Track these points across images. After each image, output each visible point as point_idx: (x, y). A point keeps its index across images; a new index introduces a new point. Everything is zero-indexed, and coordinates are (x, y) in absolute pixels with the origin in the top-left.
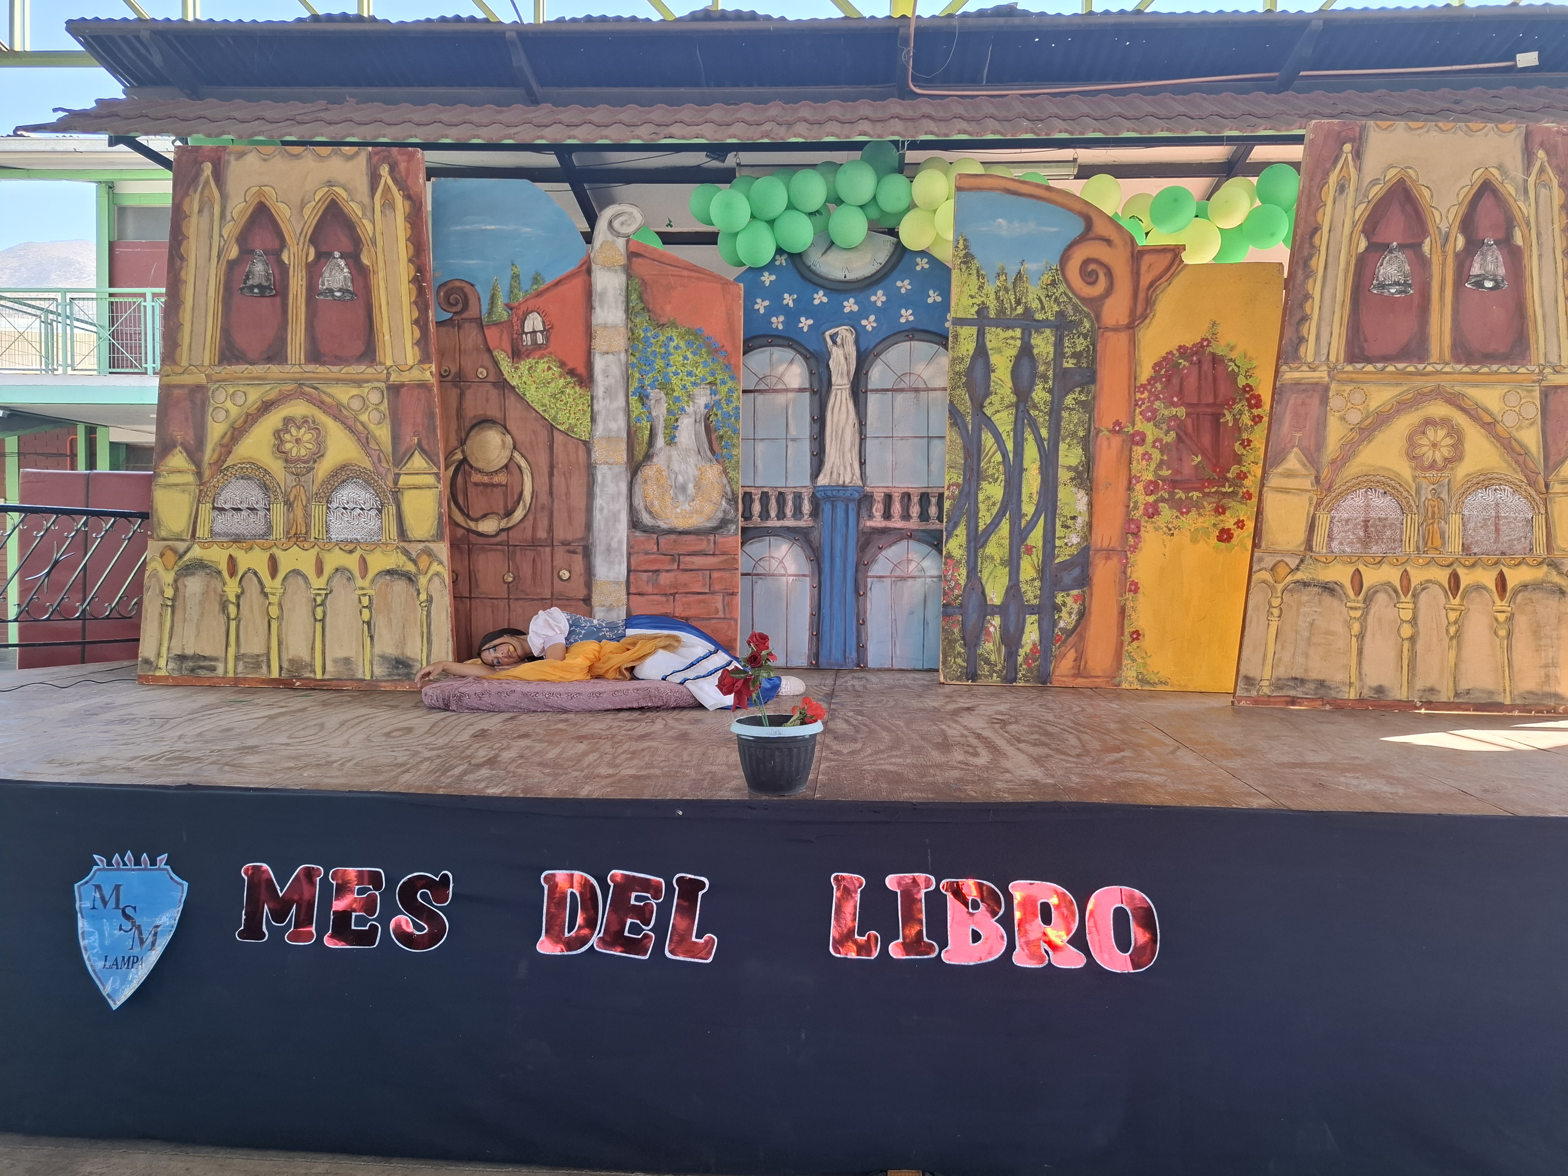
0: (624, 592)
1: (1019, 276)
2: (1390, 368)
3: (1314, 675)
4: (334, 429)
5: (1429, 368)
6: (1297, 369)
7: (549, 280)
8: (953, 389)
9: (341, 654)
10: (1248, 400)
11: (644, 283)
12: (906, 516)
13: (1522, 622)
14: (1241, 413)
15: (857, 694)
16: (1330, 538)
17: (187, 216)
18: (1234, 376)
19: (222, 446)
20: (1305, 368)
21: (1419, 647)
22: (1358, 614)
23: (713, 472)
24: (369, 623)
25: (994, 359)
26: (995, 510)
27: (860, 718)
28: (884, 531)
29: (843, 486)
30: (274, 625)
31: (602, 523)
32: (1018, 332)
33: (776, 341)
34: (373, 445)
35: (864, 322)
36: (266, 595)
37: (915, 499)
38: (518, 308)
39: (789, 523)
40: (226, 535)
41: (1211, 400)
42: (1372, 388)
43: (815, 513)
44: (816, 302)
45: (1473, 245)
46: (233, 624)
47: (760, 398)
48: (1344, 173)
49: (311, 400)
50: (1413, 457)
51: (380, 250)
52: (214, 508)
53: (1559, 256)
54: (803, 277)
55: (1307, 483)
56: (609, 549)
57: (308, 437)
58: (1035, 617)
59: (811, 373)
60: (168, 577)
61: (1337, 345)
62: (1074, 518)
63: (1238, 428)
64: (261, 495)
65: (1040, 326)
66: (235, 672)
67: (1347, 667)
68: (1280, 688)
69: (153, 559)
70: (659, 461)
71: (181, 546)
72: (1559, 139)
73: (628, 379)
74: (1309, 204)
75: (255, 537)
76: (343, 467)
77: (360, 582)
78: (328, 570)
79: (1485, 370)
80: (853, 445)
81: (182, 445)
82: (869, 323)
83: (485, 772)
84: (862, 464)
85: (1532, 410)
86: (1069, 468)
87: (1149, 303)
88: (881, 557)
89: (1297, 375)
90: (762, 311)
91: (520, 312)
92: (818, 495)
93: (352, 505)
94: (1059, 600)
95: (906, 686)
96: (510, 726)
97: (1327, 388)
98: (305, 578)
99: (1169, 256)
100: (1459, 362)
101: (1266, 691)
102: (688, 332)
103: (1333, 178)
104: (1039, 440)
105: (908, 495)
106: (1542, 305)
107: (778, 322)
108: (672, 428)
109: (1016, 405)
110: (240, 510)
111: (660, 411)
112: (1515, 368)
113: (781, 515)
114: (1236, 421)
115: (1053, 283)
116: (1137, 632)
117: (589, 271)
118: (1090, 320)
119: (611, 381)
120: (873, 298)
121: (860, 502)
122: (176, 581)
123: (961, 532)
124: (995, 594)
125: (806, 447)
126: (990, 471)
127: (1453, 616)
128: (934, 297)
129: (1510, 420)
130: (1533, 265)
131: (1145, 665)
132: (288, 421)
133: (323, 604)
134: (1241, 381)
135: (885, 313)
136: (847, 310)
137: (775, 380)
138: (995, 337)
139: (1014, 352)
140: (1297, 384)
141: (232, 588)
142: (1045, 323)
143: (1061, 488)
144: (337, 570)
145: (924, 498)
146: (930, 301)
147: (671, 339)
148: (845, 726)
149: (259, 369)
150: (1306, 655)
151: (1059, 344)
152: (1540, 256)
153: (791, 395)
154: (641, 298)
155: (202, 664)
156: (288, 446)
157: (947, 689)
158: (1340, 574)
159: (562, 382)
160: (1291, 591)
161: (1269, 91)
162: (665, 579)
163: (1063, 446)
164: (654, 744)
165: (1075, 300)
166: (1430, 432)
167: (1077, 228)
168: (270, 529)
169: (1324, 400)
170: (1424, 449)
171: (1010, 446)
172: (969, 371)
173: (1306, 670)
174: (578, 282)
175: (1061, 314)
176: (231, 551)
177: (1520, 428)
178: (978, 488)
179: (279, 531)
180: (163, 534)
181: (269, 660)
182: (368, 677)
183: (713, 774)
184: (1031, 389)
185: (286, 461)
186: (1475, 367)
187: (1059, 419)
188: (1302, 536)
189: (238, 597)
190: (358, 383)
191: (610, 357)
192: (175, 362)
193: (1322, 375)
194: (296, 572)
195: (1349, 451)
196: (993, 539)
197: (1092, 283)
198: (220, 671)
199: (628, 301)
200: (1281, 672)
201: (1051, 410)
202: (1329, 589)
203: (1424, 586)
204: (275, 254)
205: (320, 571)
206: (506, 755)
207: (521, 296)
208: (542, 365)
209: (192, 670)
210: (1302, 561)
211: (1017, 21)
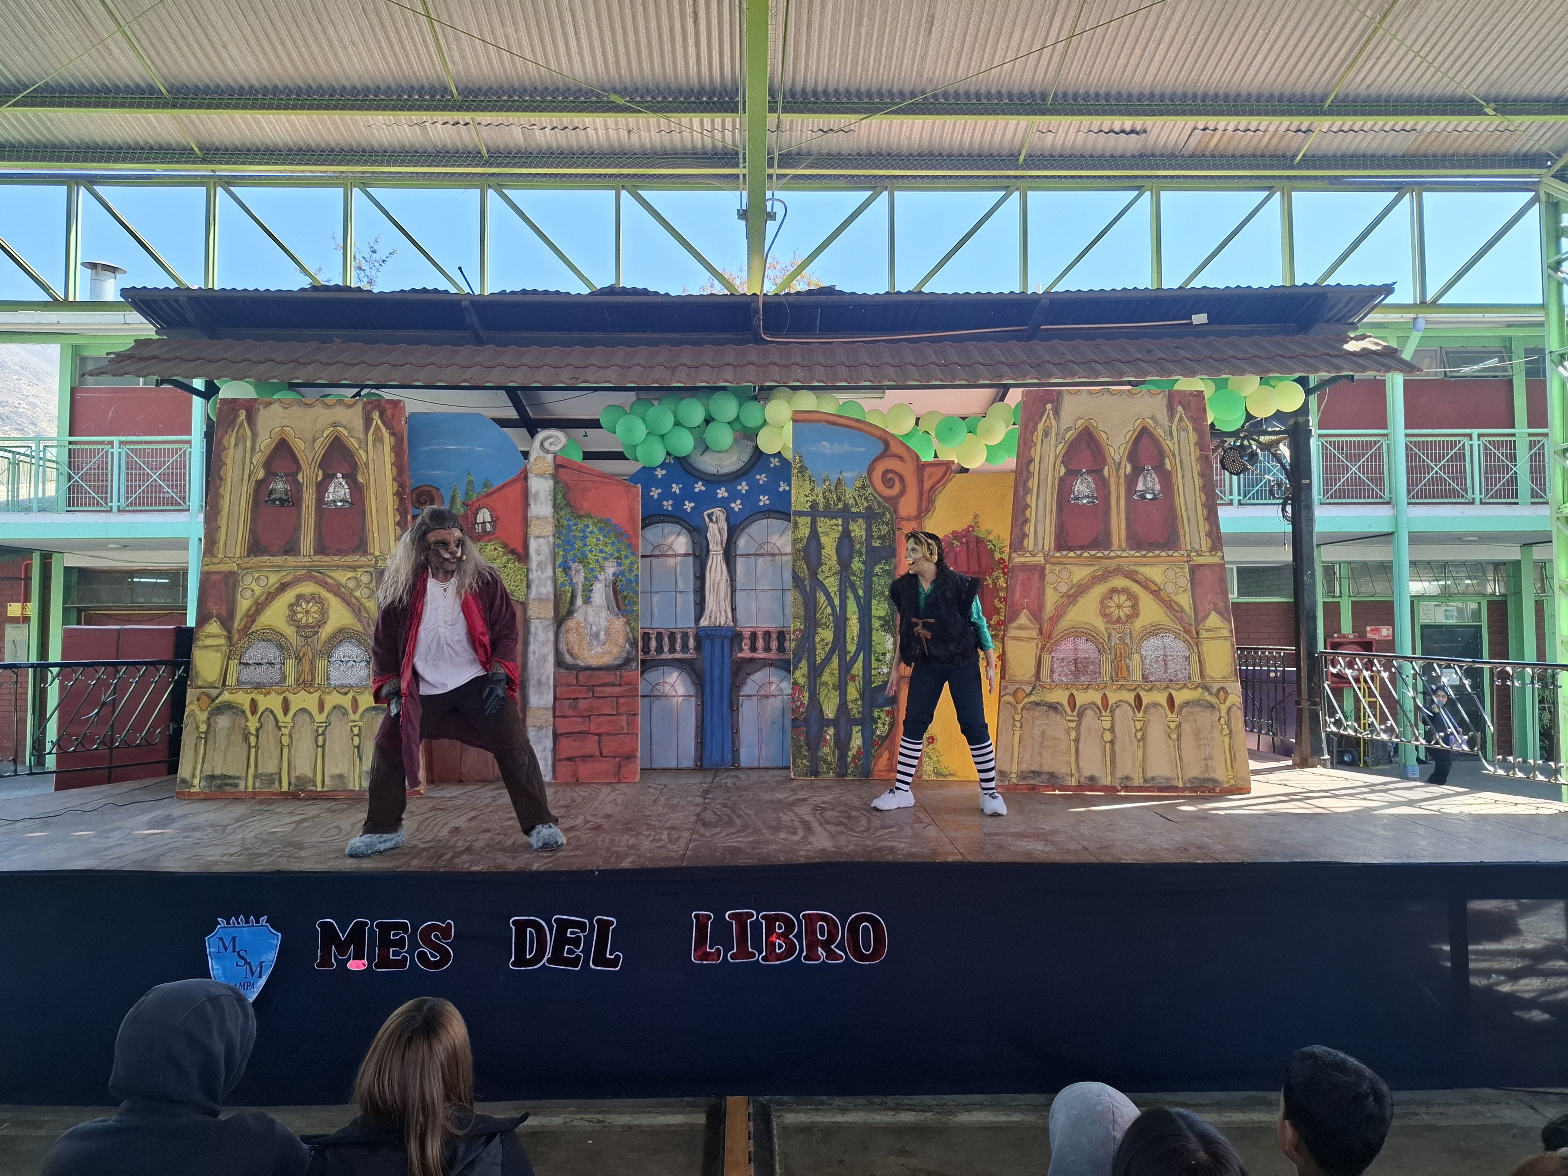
0: (551, 716)
1: (839, 483)
2: (1086, 554)
3: (1046, 769)
4: (334, 603)
5: (1112, 554)
6: (1023, 556)
7: (495, 486)
8: (795, 561)
9: (337, 771)
10: (1003, 569)
11: (567, 487)
12: (767, 649)
13: (1187, 728)
14: (998, 578)
15: (727, 789)
16: (1052, 672)
17: (225, 449)
18: (992, 552)
19: (248, 616)
20: (1028, 554)
21: (1116, 747)
22: (1074, 725)
23: (619, 623)
24: (358, 747)
25: (824, 540)
26: (828, 649)
27: (724, 809)
28: (751, 660)
29: (720, 626)
30: (285, 750)
31: (535, 664)
32: (840, 521)
33: (666, 519)
34: (365, 614)
35: (733, 505)
36: (279, 728)
37: (774, 636)
38: (472, 505)
39: (679, 656)
40: (250, 683)
41: (977, 569)
42: (1074, 568)
43: (698, 648)
44: (697, 490)
45: (1138, 470)
46: (253, 751)
47: (655, 561)
48: (1048, 423)
49: (317, 582)
50: (1105, 615)
51: (371, 471)
52: (241, 663)
53: (1196, 477)
54: (687, 471)
55: (1034, 634)
56: (539, 683)
57: (315, 608)
58: (859, 728)
59: (694, 543)
60: (203, 716)
61: (1049, 541)
62: (884, 654)
63: (996, 589)
64: (277, 653)
65: (855, 516)
66: (254, 788)
67: (1068, 763)
68: (1024, 778)
69: (191, 703)
70: (579, 616)
71: (214, 693)
72: (1192, 399)
73: (554, 555)
74: (1025, 443)
75: (272, 684)
76: (341, 631)
77: (352, 717)
78: (327, 708)
79: (1151, 554)
80: (726, 596)
81: (217, 616)
82: (736, 506)
83: (465, 857)
84: (734, 610)
85: (1185, 582)
86: (879, 618)
87: (931, 501)
88: (749, 681)
89: (1023, 559)
90: (656, 497)
91: (474, 508)
92: (701, 634)
93: (347, 659)
94: (876, 714)
95: (765, 782)
96: (474, 824)
97: (1043, 568)
98: (310, 714)
99: (944, 468)
100: (1133, 549)
101: (1014, 780)
102: (600, 521)
103: (1040, 427)
104: (857, 598)
105: (769, 632)
106: (1187, 510)
107: (668, 505)
108: (588, 591)
109: (840, 573)
110: (260, 664)
111: (579, 579)
112: (1170, 553)
113: (672, 650)
114: (995, 584)
115: (863, 487)
116: (932, 737)
117: (526, 478)
118: (890, 513)
119: (542, 557)
120: (739, 488)
121: (732, 639)
122: (209, 719)
123: (804, 664)
124: (830, 711)
125: (691, 598)
126: (824, 620)
127: (1139, 725)
128: (783, 487)
129: (1170, 588)
130: (1179, 482)
131: (938, 762)
132: (299, 597)
133: (323, 734)
134: (997, 556)
135: (749, 498)
136: (719, 496)
137: (666, 548)
138: (823, 525)
139: (837, 535)
140: (1023, 565)
141: (253, 723)
142: (858, 515)
143: (874, 632)
144: (335, 708)
145: (781, 636)
146: (781, 489)
147: (588, 526)
148: (712, 816)
149: (278, 560)
150: (1041, 755)
151: (869, 530)
152: (1183, 477)
153: (678, 559)
154: (564, 497)
155: (228, 782)
156: (299, 616)
157: (795, 783)
158: (1060, 696)
159: (505, 558)
160: (1028, 709)
161: (1020, 339)
162: (582, 704)
163: (874, 602)
164: (578, 833)
165: (879, 498)
166: (1115, 598)
167: (879, 448)
168: (284, 678)
169: (1042, 577)
170: (1112, 609)
171: (837, 602)
172: (806, 549)
173: (1041, 765)
174: (518, 486)
175: (869, 508)
176: (253, 695)
177: (1177, 594)
178: (815, 633)
179: (290, 679)
180: (200, 683)
181: (280, 778)
182: (357, 789)
183: (618, 852)
184: (851, 562)
185: (298, 627)
186: (1144, 553)
187: (871, 582)
188: (1032, 671)
189: (258, 730)
190: (354, 568)
191: (542, 540)
192: (213, 556)
193: (1040, 559)
194: (303, 710)
195: (1060, 613)
196: (827, 670)
197: (891, 487)
198: (242, 787)
199: (555, 499)
200: (1024, 767)
201: (865, 576)
202: (1054, 707)
203: (1118, 705)
204: (292, 476)
205: (321, 708)
206: (478, 845)
207: (474, 497)
208: (490, 547)
209: (220, 787)
210: (1034, 688)
211: (835, 298)
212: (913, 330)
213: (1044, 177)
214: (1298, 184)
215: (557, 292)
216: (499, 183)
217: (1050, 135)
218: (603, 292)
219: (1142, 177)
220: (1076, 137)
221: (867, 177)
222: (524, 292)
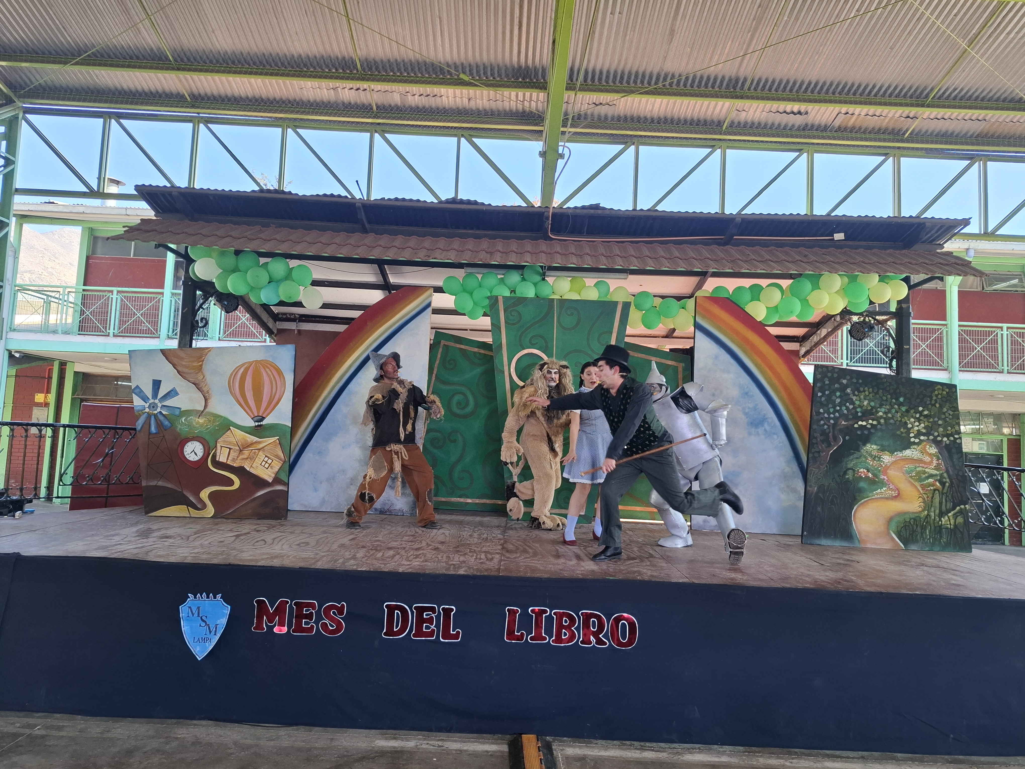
15: (517, 531)
83: (352, 562)
96: (353, 542)
161: (719, 244)
183: (454, 565)
206: (359, 555)
211: (600, 212)
212: (648, 235)
213: (738, 140)
214: (905, 152)
215: (418, 201)
216: (383, 130)
217: (743, 114)
218: (448, 201)
219: (803, 143)
220: (760, 116)
221: (622, 135)
222: (397, 199)
